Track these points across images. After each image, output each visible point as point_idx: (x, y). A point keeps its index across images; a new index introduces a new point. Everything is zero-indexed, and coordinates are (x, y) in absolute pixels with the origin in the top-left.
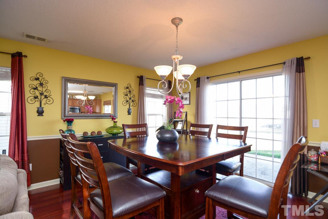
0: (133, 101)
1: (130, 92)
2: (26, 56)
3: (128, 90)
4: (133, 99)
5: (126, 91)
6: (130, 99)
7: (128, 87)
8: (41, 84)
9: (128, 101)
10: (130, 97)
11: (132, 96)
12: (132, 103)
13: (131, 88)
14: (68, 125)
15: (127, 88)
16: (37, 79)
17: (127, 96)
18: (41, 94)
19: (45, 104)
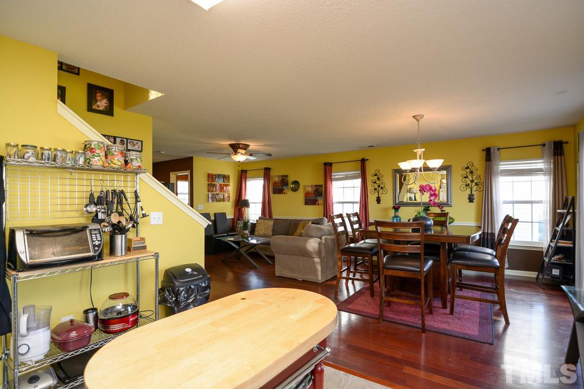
0: (476, 184)
1: (471, 172)
2: (368, 160)
3: (468, 170)
4: (478, 181)
5: (464, 172)
6: (472, 181)
7: (469, 167)
8: (379, 179)
9: (469, 184)
10: (471, 179)
11: (474, 177)
12: (476, 186)
13: (473, 168)
14: (396, 212)
15: (468, 168)
16: (376, 175)
17: (467, 179)
18: (379, 186)
19: (381, 194)
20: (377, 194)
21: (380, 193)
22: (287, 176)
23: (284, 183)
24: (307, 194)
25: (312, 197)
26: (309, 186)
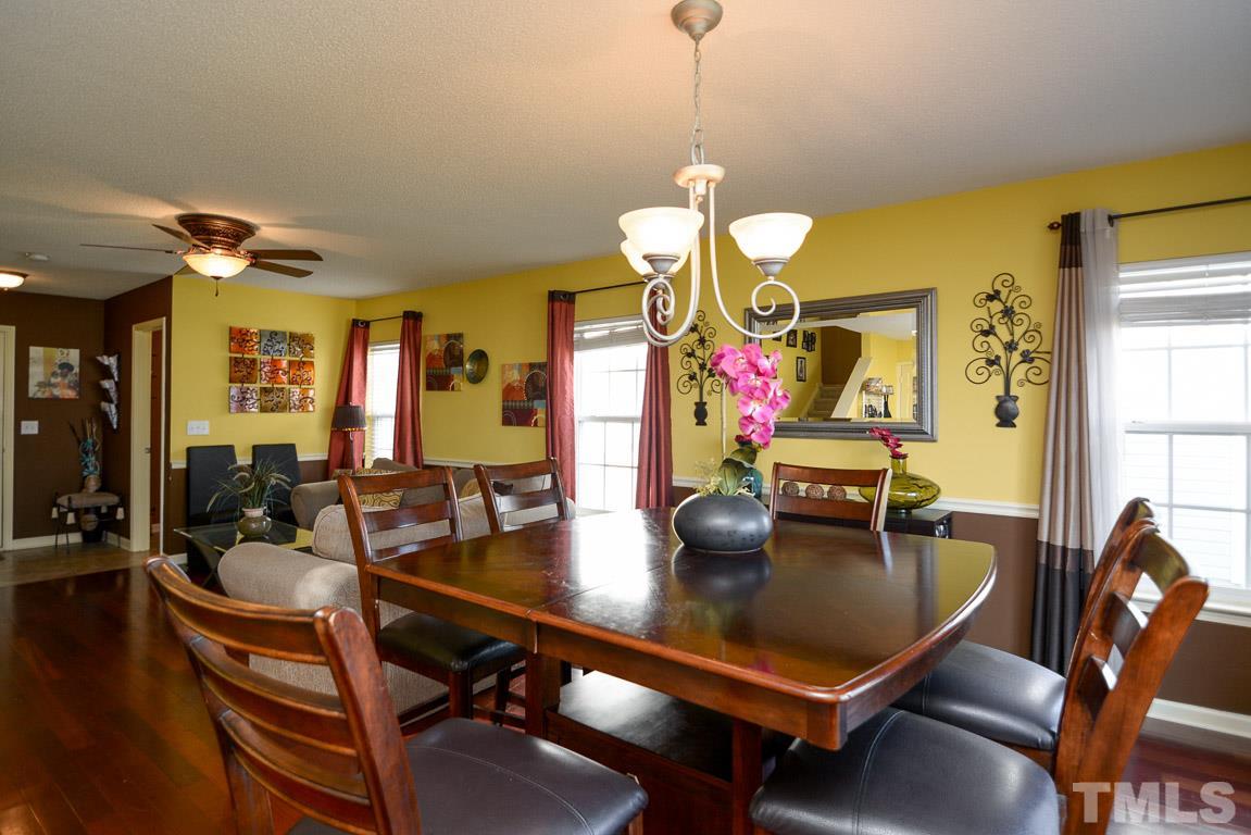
0: (1027, 358)
1: (1008, 312)
3: (996, 306)
4: (1031, 347)
5: (983, 313)
6: (1010, 347)
7: (998, 292)
8: (702, 342)
9: (998, 358)
10: (1006, 338)
11: (1018, 331)
12: (1025, 366)
13: (1013, 295)
15: (993, 296)
17: (991, 339)
18: (703, 367)
19: (709, 393)
20: (696, 391)
21: (707, 388)
22: (459, 337)
23: (452, 357)
24: (508, 391)
25: (521, 400)
26: (512, 367)
